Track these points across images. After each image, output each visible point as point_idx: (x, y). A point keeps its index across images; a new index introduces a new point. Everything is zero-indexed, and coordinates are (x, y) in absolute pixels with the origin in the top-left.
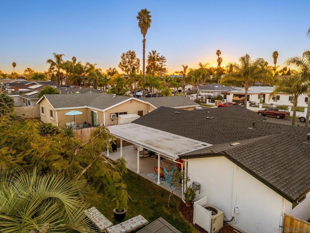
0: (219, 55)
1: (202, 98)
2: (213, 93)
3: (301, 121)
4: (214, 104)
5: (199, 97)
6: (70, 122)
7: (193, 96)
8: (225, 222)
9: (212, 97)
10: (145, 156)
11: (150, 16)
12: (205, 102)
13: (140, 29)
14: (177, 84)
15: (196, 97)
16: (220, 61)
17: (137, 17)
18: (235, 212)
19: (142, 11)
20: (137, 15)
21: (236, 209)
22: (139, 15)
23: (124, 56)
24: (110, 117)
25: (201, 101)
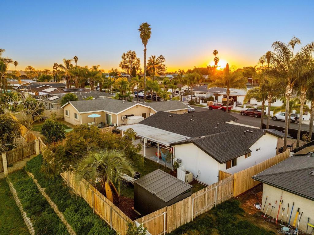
0: (215, 55)
1: (196, 99)
2: (206, 94)
3: (273, 120)
4: (206, 104)
5: (194, 98)
6: (91, 122)
7: (188, 97)
8: (193, 179)
9: (204, 98)
10: (149, 146)
11: (150, 29)
12: (199, 103)
13: (142, 40)
14: (174, 87)
15: (191, 98)
16: (216, 60)
17: (139, 30)
18: (198, 172)
19: (143, 24)
20: (139, 28)
21: (199, 171)
22: (141, 28)
23: (124, 56)
24: (122, 119)
25: (195, 101)
